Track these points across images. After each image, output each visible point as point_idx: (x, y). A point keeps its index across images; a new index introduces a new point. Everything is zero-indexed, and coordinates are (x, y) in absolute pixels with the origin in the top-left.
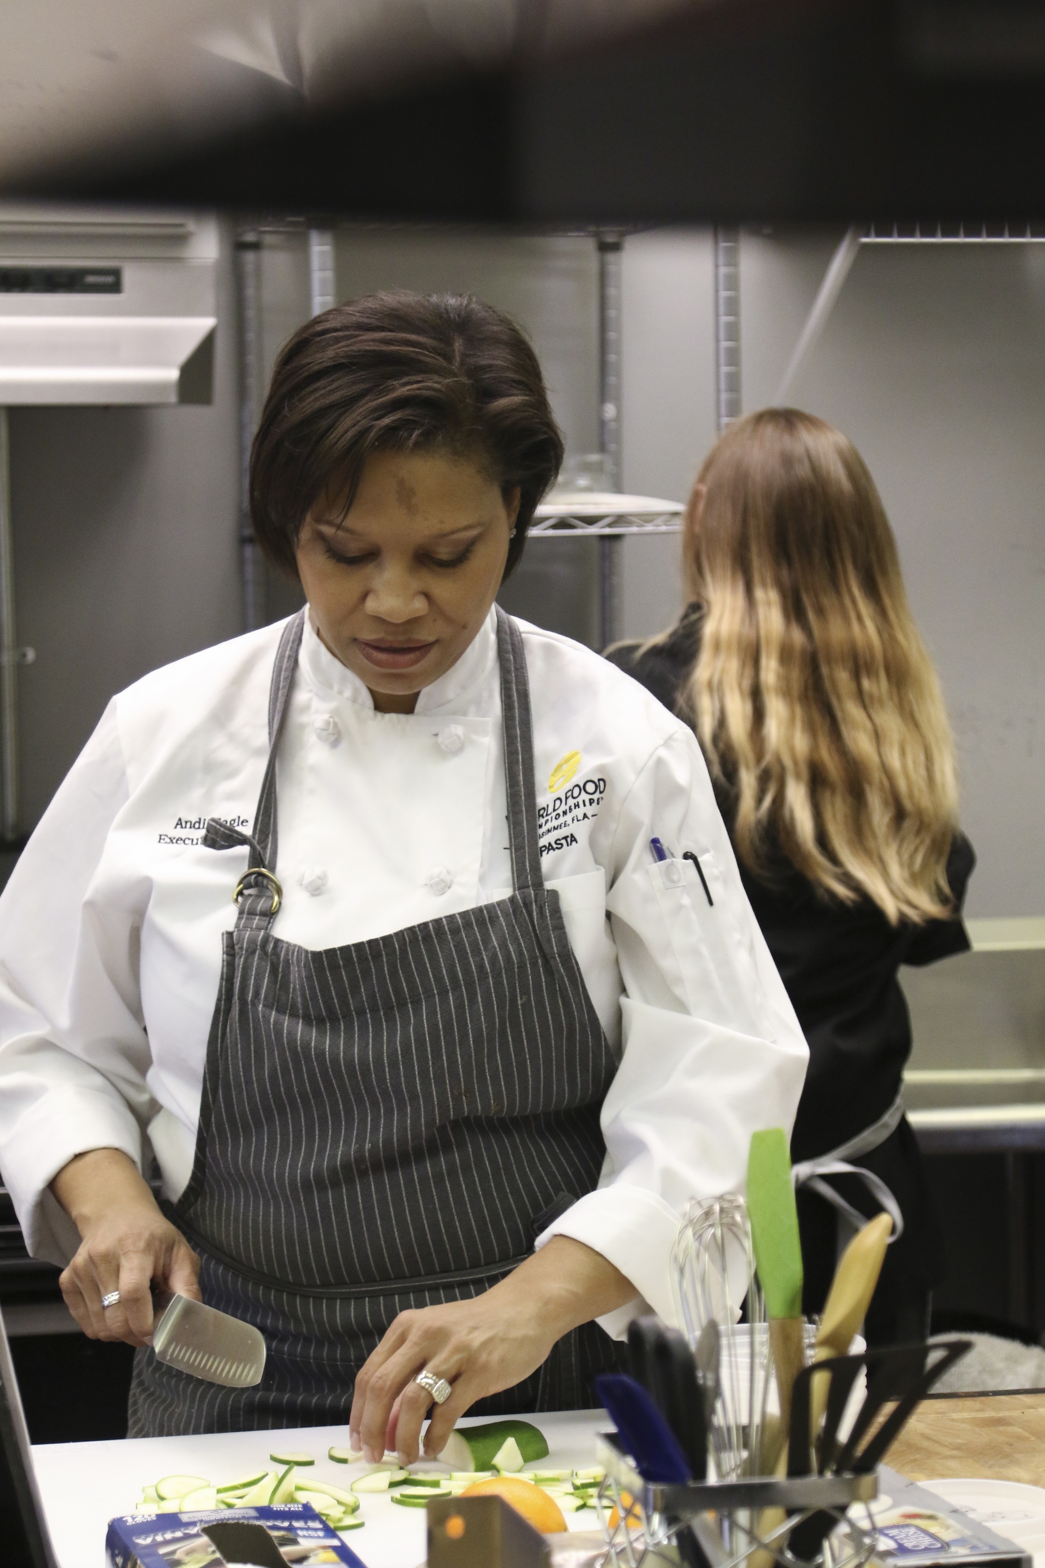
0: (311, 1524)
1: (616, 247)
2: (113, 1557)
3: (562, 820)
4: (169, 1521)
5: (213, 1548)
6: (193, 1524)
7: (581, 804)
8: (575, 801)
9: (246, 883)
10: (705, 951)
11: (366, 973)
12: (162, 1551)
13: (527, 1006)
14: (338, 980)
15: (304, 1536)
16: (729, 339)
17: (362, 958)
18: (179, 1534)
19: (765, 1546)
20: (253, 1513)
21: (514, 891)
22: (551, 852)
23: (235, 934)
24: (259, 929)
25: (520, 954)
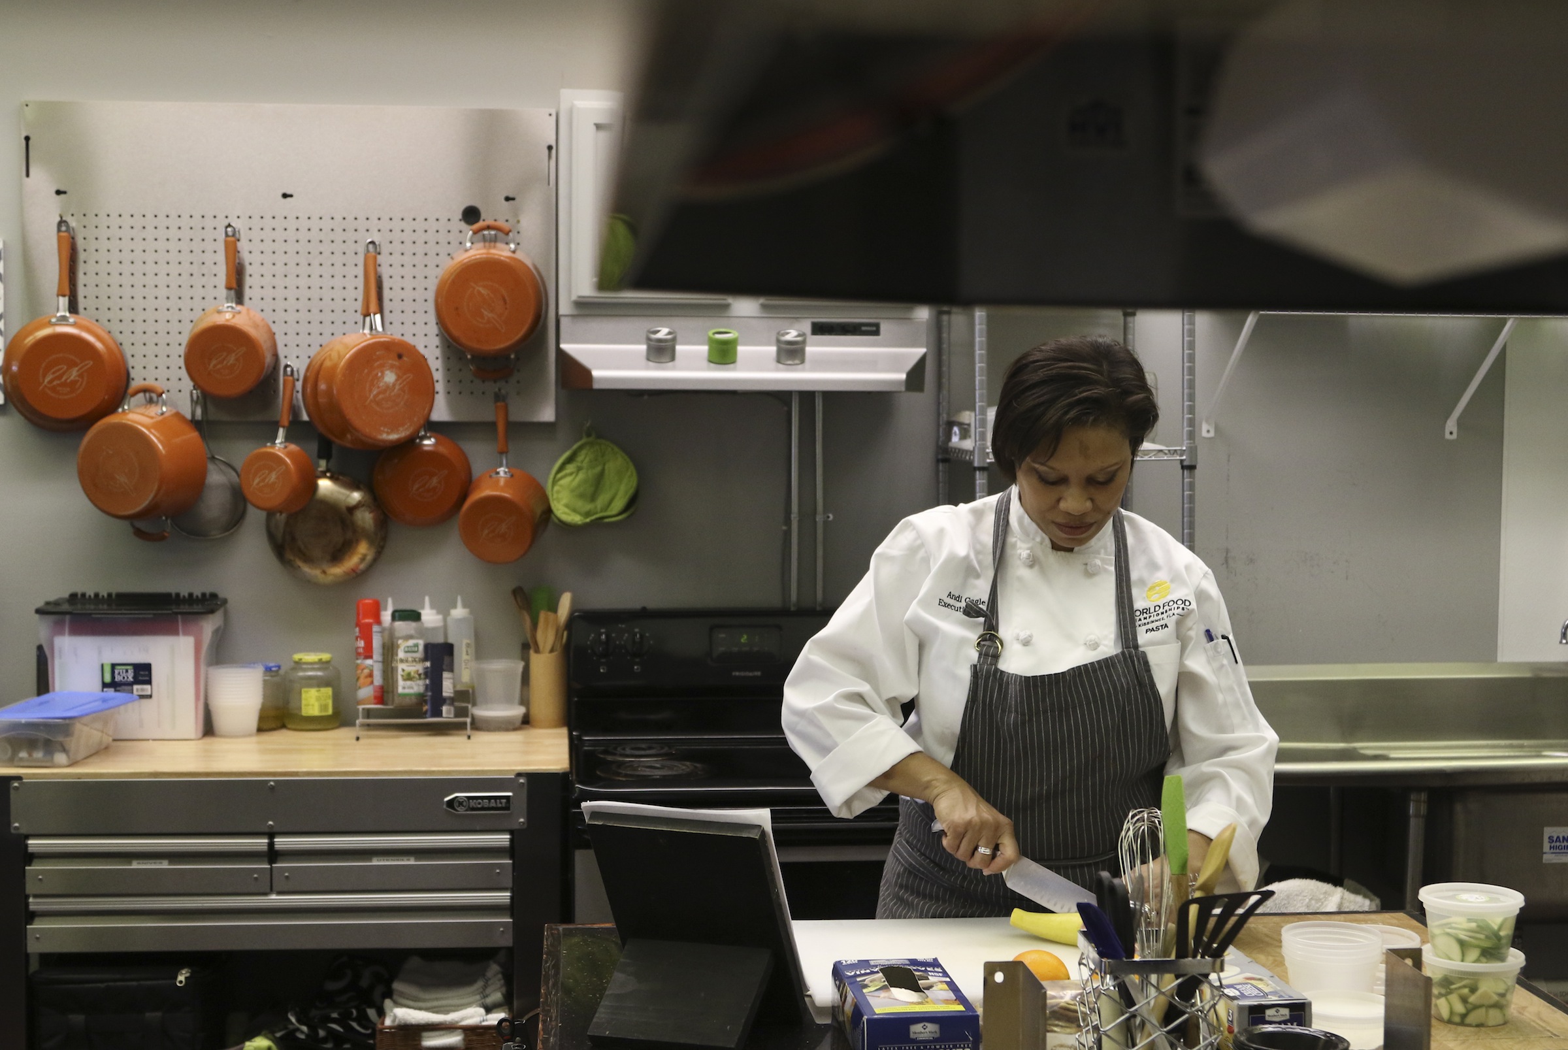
0: (936, 969)
1: (1134, 314)
2: (835, 980)
3: (1160, 616)
4: (864, 963)
5: (884, 979)
6: (876, 966)
7: (1173, 609)
8: (1170, 608)
9: (983, 638)
10: (1236, 688)
11: (1051, 691)
12: (859, 979)
13: (1131, 711)
14: (1036, 693)
15: (932, 976)
16: (1190, 362)
17: (1050, 683)
18: (868, 971)
19: (1163, 993)
20: (908, 962)
21: (1123, 649)
22: (1153, 632)
23: (978, 666)
24: (991, 664)
25: (1128, 683)
